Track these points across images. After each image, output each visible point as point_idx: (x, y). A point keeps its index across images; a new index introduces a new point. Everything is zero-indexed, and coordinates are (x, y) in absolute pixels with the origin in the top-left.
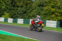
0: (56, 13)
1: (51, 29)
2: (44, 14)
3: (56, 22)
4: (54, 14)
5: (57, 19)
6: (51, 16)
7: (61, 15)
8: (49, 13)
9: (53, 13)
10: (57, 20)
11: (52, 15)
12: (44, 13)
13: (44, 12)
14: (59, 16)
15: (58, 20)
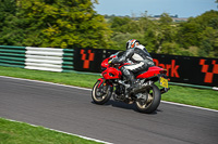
0: (59, 21)
1: (44, 76)
2: (19, 26)
3: (60, 52)
4: (52, 25)
5: (66, 41)
6: (43, 31)
7: (78, 27)
8: (36, 23)
9: (50, 21)
10: (64, 44)
11: (47, 27)
12: (17, 20)
13: (19, 17)
14: (70, 32)
15: (69, 47)
